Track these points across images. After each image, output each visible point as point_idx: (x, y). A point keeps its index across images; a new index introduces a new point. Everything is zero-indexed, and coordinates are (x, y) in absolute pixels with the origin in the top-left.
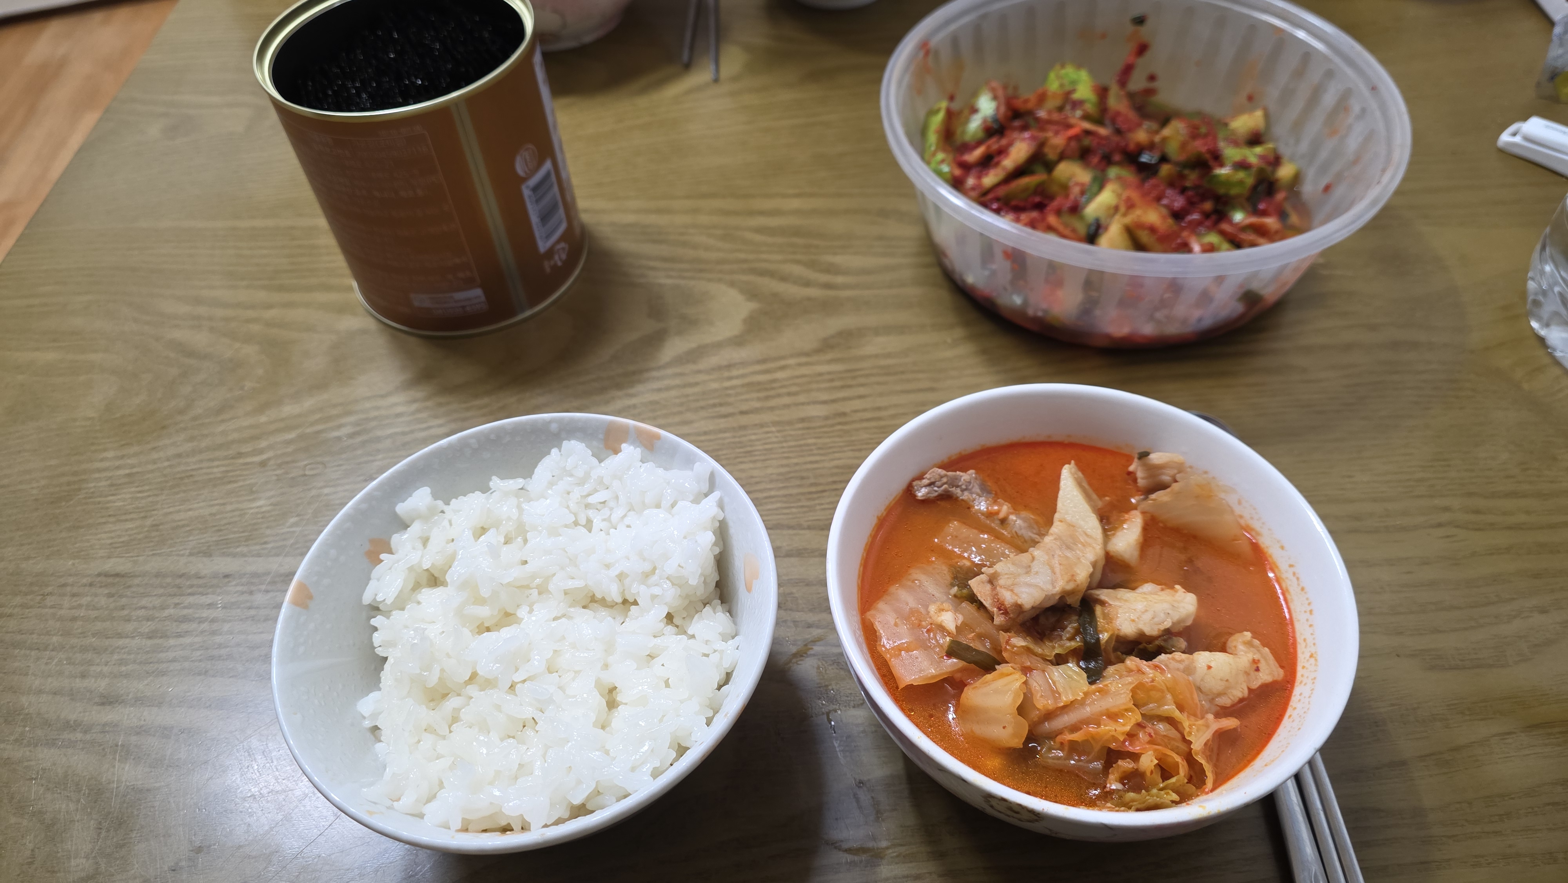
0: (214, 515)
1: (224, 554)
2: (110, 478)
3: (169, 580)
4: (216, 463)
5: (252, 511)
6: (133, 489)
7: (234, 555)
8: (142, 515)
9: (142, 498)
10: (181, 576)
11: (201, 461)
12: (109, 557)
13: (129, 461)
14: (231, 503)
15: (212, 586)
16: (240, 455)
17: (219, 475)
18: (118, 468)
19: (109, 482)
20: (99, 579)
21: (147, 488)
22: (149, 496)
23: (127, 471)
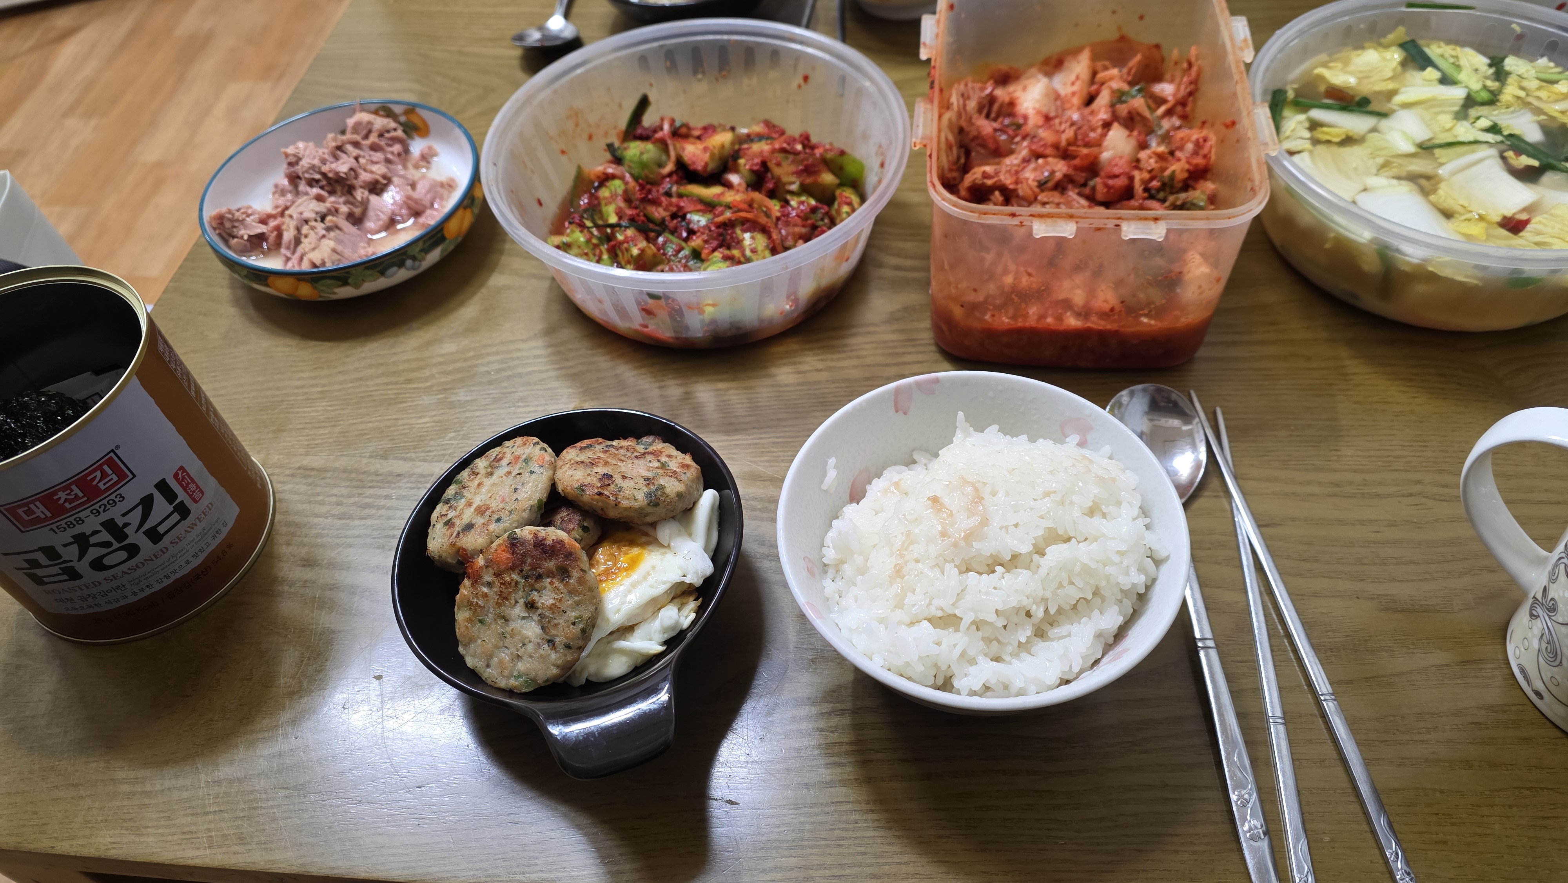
0: (389, 427)
1: (396, 458)
2: (306, 393)
3: (353, 475)
4: (390, 387)
5: (418, 426)
6: (324, 404)
7: (405, 459)
8: (332, 423)
9: (332, 411)
10: (364, 473)
11: (378, 385)
12: (307, 455)
13: (322, 382)
14: (402, 419)
15: (387, 482)
16: (409, 381)
17: (392, 396)
18: (313, 386)
19: (304, 397)
20: (299, 471)
21: (335, 403)
22: (337, 410)
23: (319, 389)
